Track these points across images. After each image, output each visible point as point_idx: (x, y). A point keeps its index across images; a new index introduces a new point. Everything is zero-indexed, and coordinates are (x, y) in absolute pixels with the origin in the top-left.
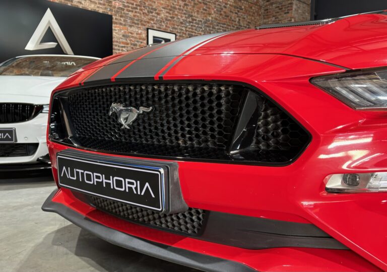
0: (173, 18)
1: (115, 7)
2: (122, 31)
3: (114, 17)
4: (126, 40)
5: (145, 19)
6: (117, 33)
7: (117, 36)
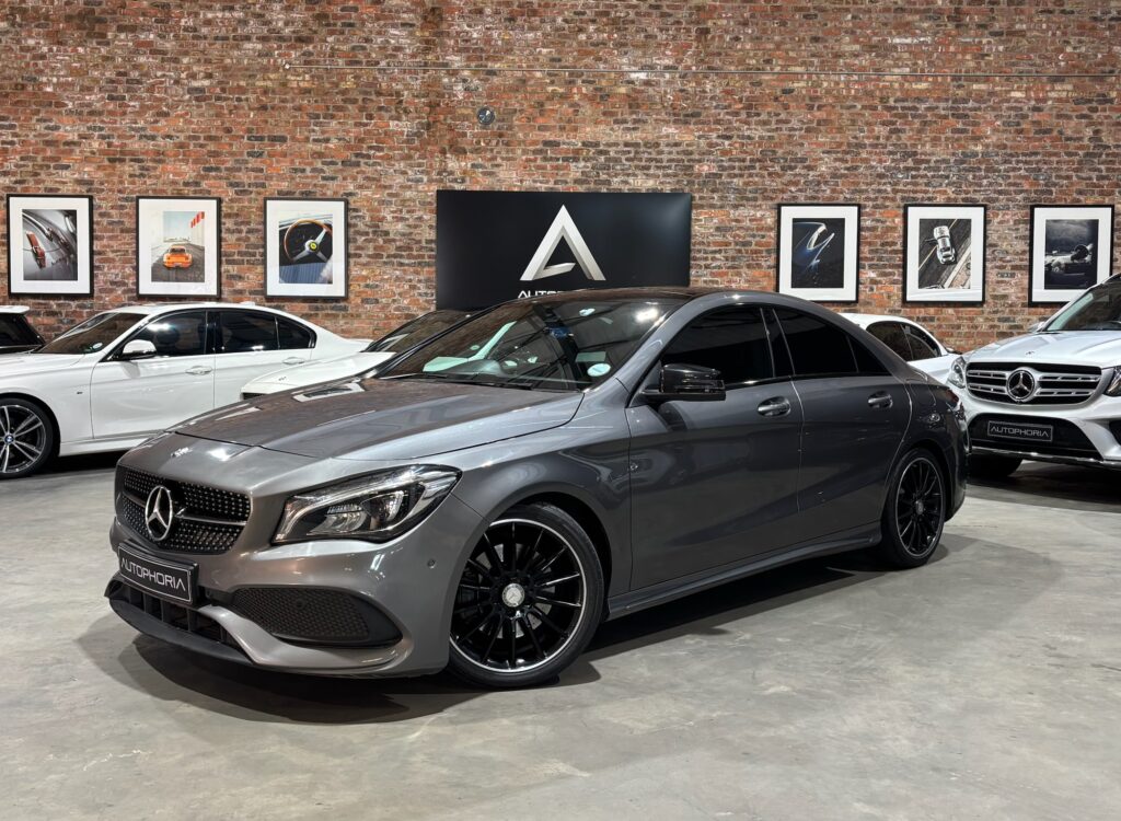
0: (856, 168)
1: (699, 175)
2: (715, 221)
3: (697, 195)
4: (724, 236)
5: (776, 184)
6: (703, 226)
7: (703, 230)
